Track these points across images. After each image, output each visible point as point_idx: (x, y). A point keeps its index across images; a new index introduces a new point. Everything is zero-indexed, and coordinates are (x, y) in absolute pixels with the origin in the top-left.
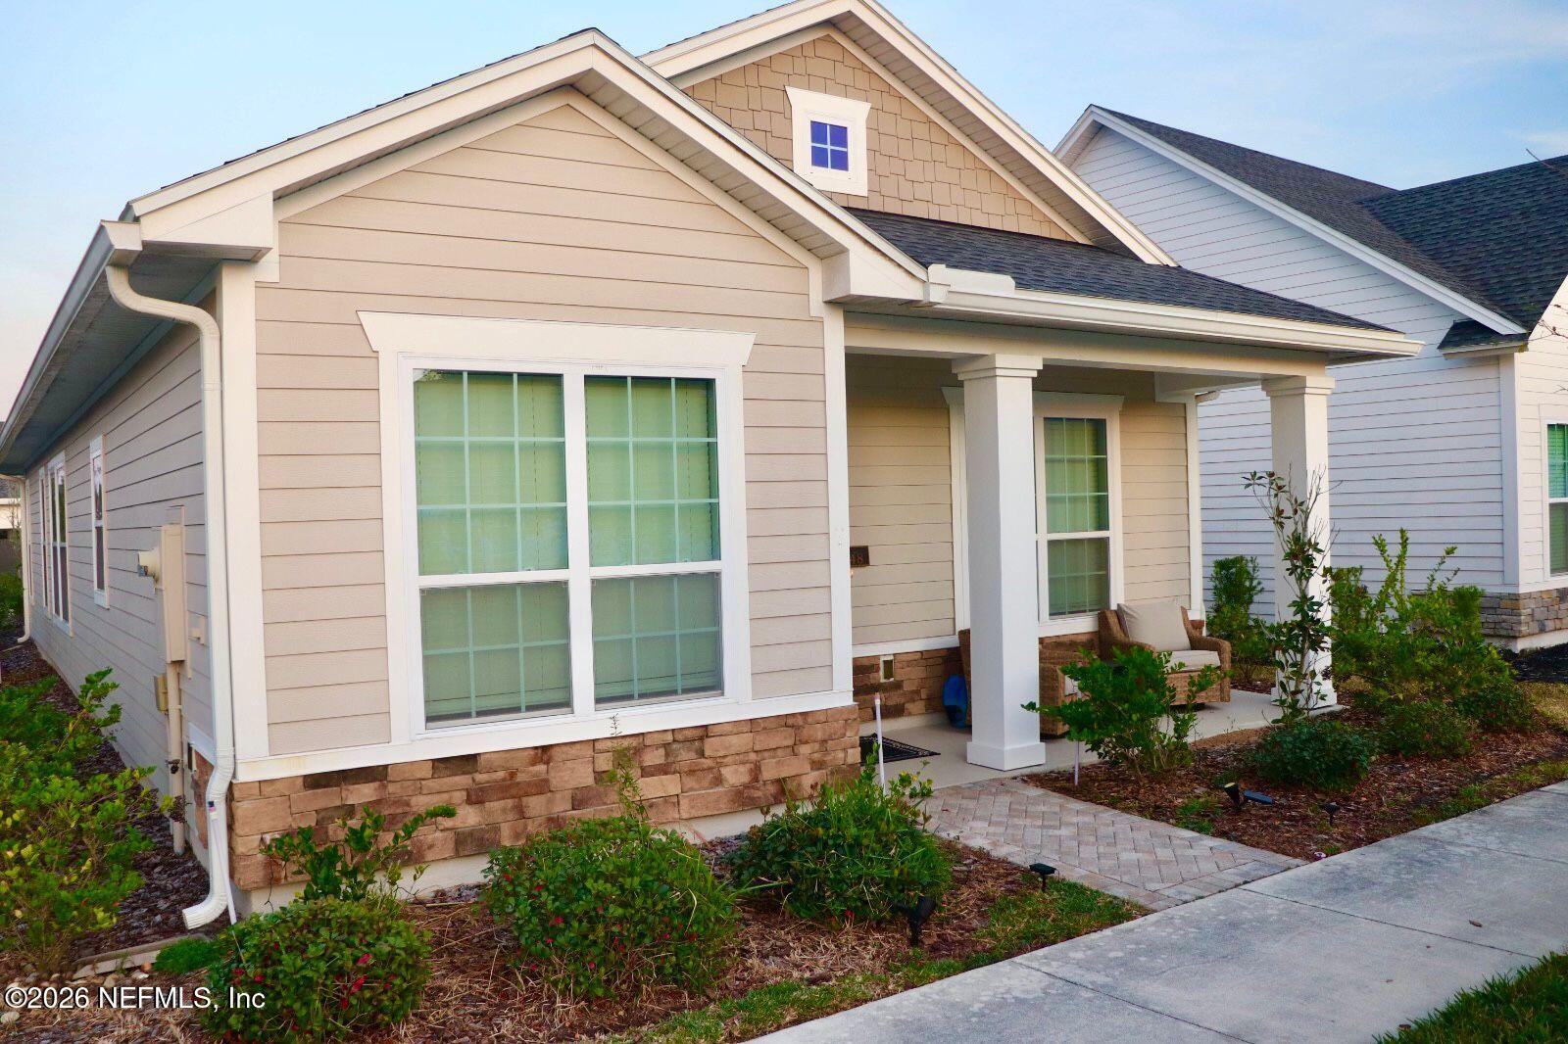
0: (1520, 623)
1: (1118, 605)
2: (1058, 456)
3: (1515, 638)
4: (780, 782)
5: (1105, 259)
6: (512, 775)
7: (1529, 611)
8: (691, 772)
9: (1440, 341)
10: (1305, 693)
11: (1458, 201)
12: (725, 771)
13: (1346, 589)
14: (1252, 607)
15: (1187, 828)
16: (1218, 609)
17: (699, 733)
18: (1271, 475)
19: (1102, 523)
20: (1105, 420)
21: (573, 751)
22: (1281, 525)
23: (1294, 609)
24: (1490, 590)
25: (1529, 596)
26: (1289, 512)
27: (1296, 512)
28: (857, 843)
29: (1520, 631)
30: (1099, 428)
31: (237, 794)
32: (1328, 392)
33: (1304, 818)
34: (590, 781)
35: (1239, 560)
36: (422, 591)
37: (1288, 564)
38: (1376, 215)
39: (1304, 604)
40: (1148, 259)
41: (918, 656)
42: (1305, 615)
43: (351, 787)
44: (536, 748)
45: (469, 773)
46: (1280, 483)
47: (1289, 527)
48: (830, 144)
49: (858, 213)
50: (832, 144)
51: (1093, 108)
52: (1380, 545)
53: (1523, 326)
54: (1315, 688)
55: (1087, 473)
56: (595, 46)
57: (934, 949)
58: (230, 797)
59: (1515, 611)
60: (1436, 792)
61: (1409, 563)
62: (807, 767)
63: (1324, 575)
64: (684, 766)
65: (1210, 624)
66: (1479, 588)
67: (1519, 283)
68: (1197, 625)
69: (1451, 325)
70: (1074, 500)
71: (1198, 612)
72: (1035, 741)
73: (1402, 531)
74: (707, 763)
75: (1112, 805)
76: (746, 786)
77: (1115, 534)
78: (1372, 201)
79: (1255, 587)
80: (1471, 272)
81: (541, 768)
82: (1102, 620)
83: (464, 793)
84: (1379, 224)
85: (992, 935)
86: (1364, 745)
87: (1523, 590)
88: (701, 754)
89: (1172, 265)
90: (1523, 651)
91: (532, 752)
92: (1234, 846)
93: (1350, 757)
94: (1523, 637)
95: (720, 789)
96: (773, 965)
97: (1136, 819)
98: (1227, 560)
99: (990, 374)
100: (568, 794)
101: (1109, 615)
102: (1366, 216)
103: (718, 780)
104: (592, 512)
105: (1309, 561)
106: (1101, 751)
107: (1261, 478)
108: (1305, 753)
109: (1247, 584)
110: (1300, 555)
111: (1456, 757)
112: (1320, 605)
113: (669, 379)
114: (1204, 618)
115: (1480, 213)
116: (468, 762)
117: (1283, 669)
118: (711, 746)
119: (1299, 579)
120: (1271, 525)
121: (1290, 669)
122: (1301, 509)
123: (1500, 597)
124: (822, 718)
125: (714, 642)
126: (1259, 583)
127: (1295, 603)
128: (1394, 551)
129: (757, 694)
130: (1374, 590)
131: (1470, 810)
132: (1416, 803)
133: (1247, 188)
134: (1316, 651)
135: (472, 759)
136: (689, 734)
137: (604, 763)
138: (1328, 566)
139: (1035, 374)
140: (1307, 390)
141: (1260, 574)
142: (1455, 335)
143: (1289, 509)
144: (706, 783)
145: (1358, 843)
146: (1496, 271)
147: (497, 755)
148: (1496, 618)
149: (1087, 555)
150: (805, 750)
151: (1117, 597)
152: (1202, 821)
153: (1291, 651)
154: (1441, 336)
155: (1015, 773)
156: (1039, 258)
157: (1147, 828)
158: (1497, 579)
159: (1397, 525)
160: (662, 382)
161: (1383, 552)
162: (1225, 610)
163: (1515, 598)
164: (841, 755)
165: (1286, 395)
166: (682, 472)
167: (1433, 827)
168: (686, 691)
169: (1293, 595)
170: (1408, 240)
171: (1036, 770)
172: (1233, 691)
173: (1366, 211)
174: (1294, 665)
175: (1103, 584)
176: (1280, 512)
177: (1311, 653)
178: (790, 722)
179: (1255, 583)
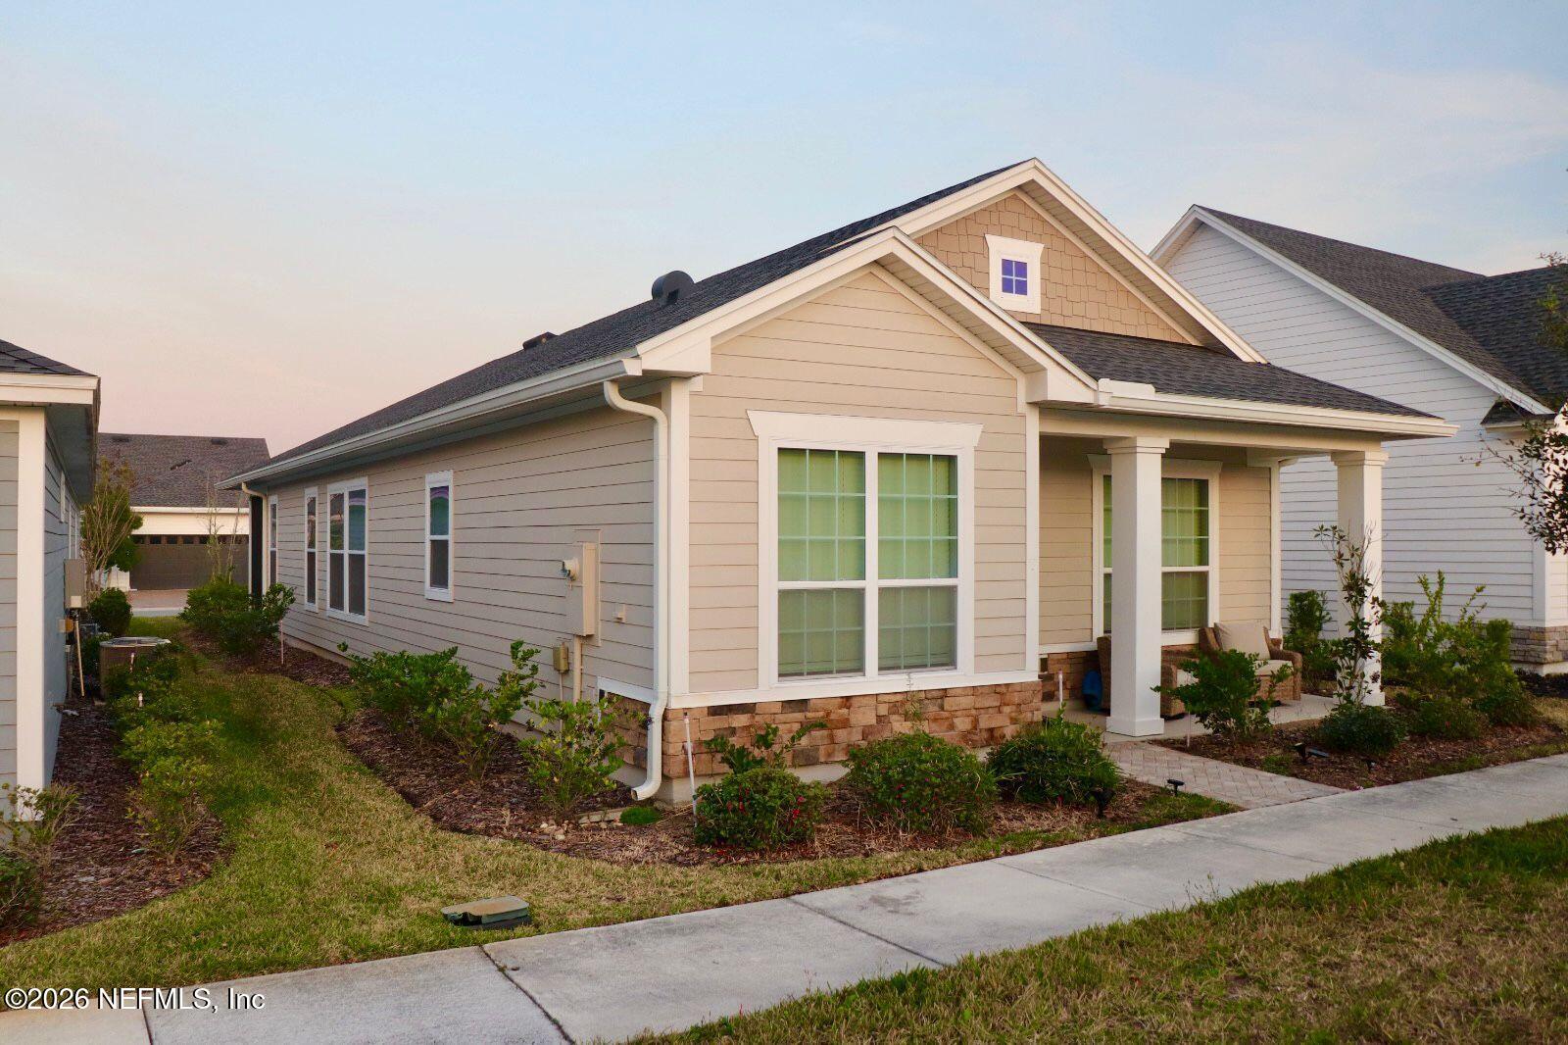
0: (1545, 652)
1: (1215, 624)
2: (1170, 508)
3: (1542, 664)
4: (991, 730)
5: (1213, 360)
6: (828, 714)
7: (1554, 642)
8: (935, 720)
9: (1483, 417)
10: (1357, 689)
11: (1507, 294)
12: (956, 720)
13: (1396, 618)
14: (1321, 633)
15: (1269, 771)
16: (1293, 631)
17: (941, 693)
18: (1335, 528)
19: (1203, 559)
20: (1207, 481)
21: (865, 701)
22: (1342, 565)
23: (1349, 627)
24: (1518, 624)
25: (1555, 630)
26: (1347, 555)
27: (1353, 555)
28: (1065, 756)
29: (1545, 659)
30: (1202, 487)
31: (670, 716)
32: (1383, 463)
33: (1351, 770)
34: (874, 721)
35: (1312, 593)
36: (780, 591)
37: (1346, 594)
38: (1437, 304)
39: (1358, 624)
40: (1245, 358)
41: (1065, 656)
42: (1358, 632)
43: (735, 716)
44: (842, 697)
45: (803, 711)
46: (1341, 534)
47: (1347, 567)
48: (1015, 276)
49: (1033, 326)
50: (1017, 276)
51: (1196, 208)
52: (1424, 584)
53: (1551, 408)
54: (1365, 685)
55: (1192, 521)
56: (894, 238)
57: (1113, 820)
58: (665, 718)
59: (1541, 642)
60: (1449, 760)
61: (1445, 600)
62: (1008, 722)
63: (1373, 603)
64: (931, 716)
65: (1286, 640)
66: (1510, 622)
67: (1551, 371)
68: (1276, 642)
69: (1493, 404)
70: (1182, 541)
71: (1277, 632)
72: (1158, 717)
73: (1439, 573)
74: (945, 714)
75: (1215, 757)
76: (969, 732)
77: (1213, 569)
78: (1434, 289)
79: (1324, 617)
80: (1513, 359)
81: (845, 711)
82: (1202, 635)
83: (799, 725)
84: (1439, 311)
85: (1148, 815)
86: (1397, 723)
87: (1548, 625)
88: (942, 708)
89: (1263, 362)
90: (1548, 675)
91: (840, 700)
92: (1302, 782)
93: (1386, 731)
94: (1548, 663)
95: (952, 732)
96: (1016, 824)
97: (1234, 766)
98: (1301, 594)
99: (1132, 450)
100: (860, 729)
101: (1207, 630)
102: (1428, 304)
103: (952, 727)
104: (881, 542)
105: (1361, 592)
106: (1206, 723)
107: (1326, 530)
108: (1353, 727)
109: (1318, 614)
110: (1356, 587)
111: (1468, 739)
112: (1369, 624)
113: (929, 455)
114: (1281, 637)
115: (1525, 306)
116: (802, 704)
117: (1340, 670)
118: (948, 703)
119: (1354, 605)
120: (1334, 566)
121: (1346, 671)
122: (1358, 553)
123: (1529, 630)
124: (1019, 689)
125: (951, 633)
126: (1328, 614)
127: (1350, 623)
128: (1433, 588)
129: (978, 669)
130: (1418, 620)
131: (1471, 769)
132: (1433, 765)
133: (1326, 283)
134: (1365, 658)
135: (805, 702)
136: (935, 694)
137: (883, 710)
138: (1375, 596)
139: (1164, 451)
140: (1366, 462)
141: (1328, 606)
142: (1495, 413)
143: (1349, 553)
144: (944, 728)
145: (1388, 783)
146: (1534, 359)
147: (820, 701)
148: (1525, 647)
149: (1191, 585)
150: (1007, 709)
151: (1214, 618)
152: (1279, 768)
153: (1346, 658)
154: (1485, 413)
155: (1144, 739)
156: (1166, 362)
157: (1240, 771)
158: (1526, 614)
159: (1436, 568)
160: (924, 457)
161: (1426, 588)
162: (1298, 632)
163: (1542, 631)
164: (1030, 715)
165: (1350, 464)
166: (935, 518)
167: (1442, 777)
168: (933, 665)
169: (1350, 617)
170: (1463, 328)
171: (1157, 737)
172: (1303, 695)
173: (1429, 298)
174: (1349, 668)
175: (1203, 607)
176: (1341, 556)
177: (1361, 660)
178: (998, 690)
179: (1324, 613)
